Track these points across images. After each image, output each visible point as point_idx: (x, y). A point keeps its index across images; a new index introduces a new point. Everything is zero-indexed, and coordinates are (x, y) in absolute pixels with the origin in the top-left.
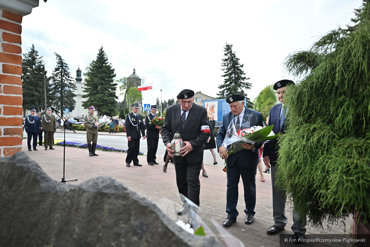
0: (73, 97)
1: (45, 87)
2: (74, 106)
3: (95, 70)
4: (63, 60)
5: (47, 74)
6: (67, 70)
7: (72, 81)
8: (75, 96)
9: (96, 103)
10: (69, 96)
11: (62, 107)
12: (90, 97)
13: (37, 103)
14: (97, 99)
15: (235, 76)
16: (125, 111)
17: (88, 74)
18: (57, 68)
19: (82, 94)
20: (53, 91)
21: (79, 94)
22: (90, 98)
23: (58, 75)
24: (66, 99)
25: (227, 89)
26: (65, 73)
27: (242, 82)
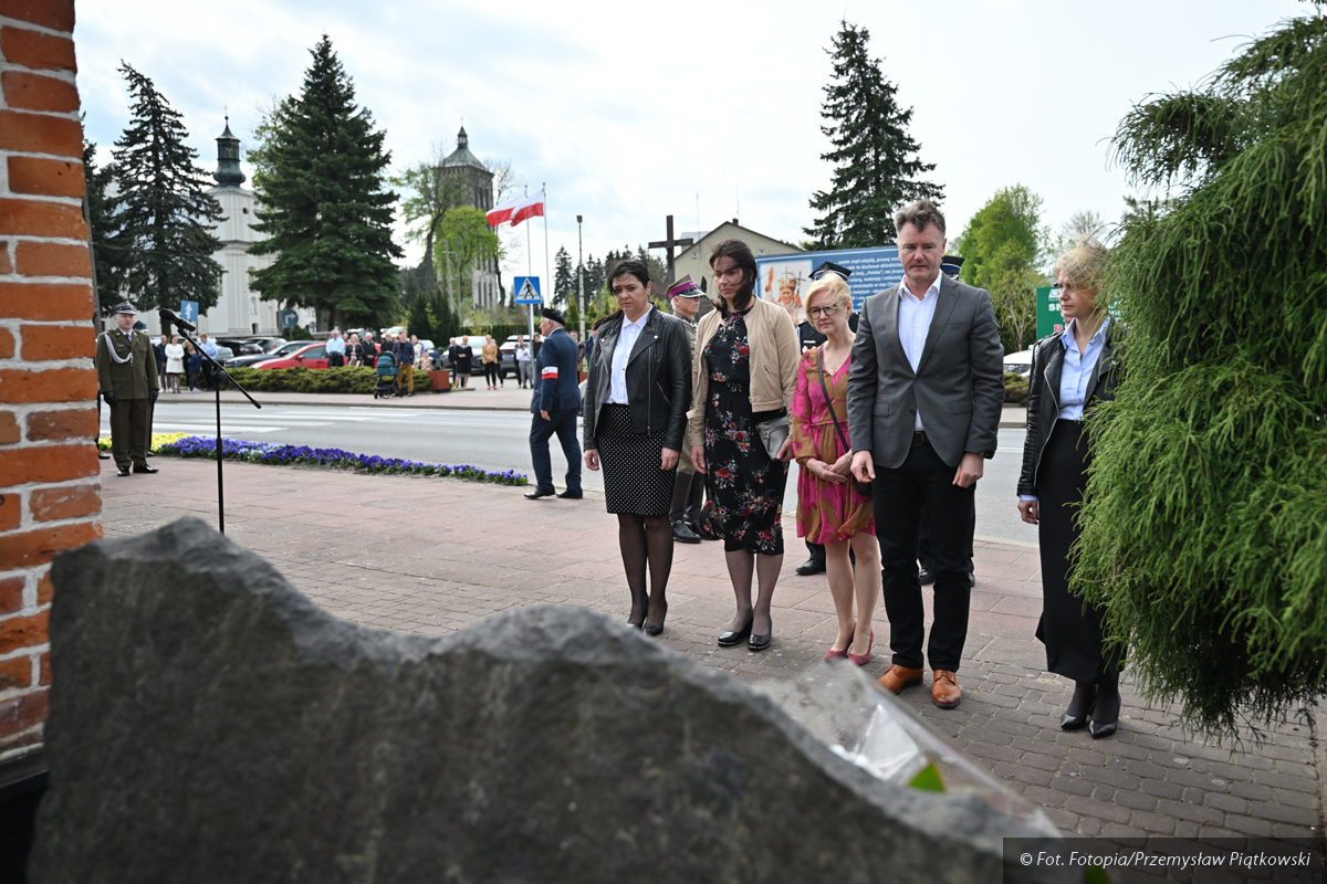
0: (212, 253)
2: (214, 288)
3: (302, 138)
4: (158, 97)
6: (181, 137)
7: (204, 183)
8: (220, 245)
9: (308, 276)
10: (193, 248)
11: (165, 294)
12: (283, 249)
14: (313, 257)
15: (877, 155)
16: (433, 307)
17: (271, 156)
18: (136, 131)
19: (249, 239)
20: (123, 228)
21: (234, 239)
22: (285, 257)
23: (141, 162)
24: (181, 260)
25: (845, 210)
26: (171, 152)
27: (903, 181)
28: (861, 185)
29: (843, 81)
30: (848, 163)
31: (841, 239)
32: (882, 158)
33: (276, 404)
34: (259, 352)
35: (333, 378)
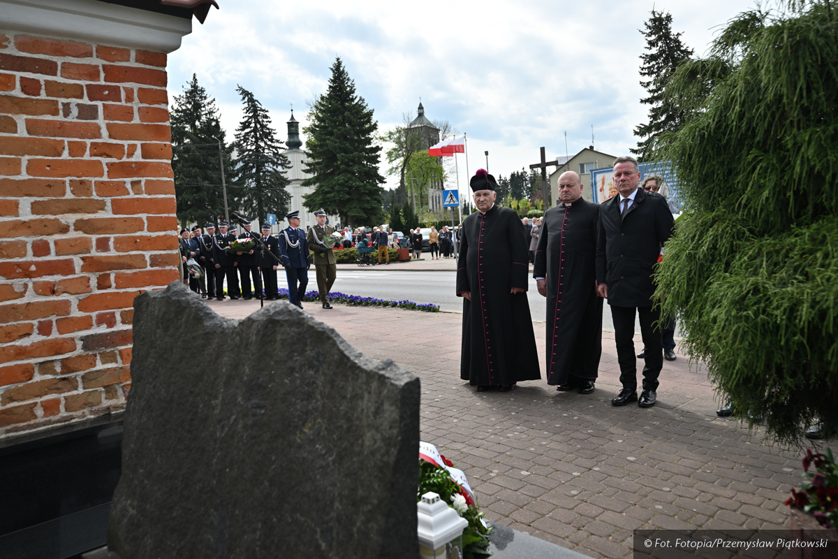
0: (285, 187)
1: (223, 169)
2: (287, 206)
3: (328, 119)
4: (256, 102)
5: (225, 138)
6: (268, 123)
7: (280, 148)
8: (289, 182)
9: (333, 197)
10: (275, 185)
11: (261, 211)
12: (320, 183)
13: (209, 205)
14: (335, 186)
16: (404, 212)
17: (311, 130)
18: (246, 122)
19: (303, 178)
20: (240, 176)
21: (296, 178)
22: (321, 186)
23: (248, 139)
24: (269, 192)
25: (659, 135)
26: (263, 132)
30: (660, 104)
31: (657, 154)
35: (345, 255)
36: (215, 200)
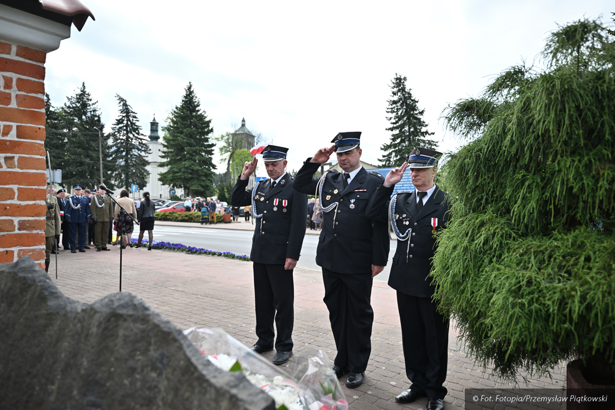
0: (146, 166)
1: (101, 151)
2: (146, 180)
3: (180, 122)
4: (129, 107)
5: (104, 129)
6: (136, 122)
7: (144, 139)
8: (148, 163)
9: (180, 176)
10: (139, 164)
11: (127, 182)
12: (171, 165)
13: (88, 175)
14: (182, 168)
15: (409, 129)
16: (227, 189)
17: (169, 129)
18: (120, 119)
19: (159, 161)
20: (113, 156)
21: (155, 161)
22: (172, 168)
23: (121, 131)
24: (134, 169)
25: (395, 151)
26: (132, 127)
27: (421, 140)
28: (402, 141)
29: (396, 98)
30: (397, 132)
31: (394, 163)
32: (412, 130)
33: (164, 226)
34: (161, 205)
35: (186, 216)
36: (94, 172)
